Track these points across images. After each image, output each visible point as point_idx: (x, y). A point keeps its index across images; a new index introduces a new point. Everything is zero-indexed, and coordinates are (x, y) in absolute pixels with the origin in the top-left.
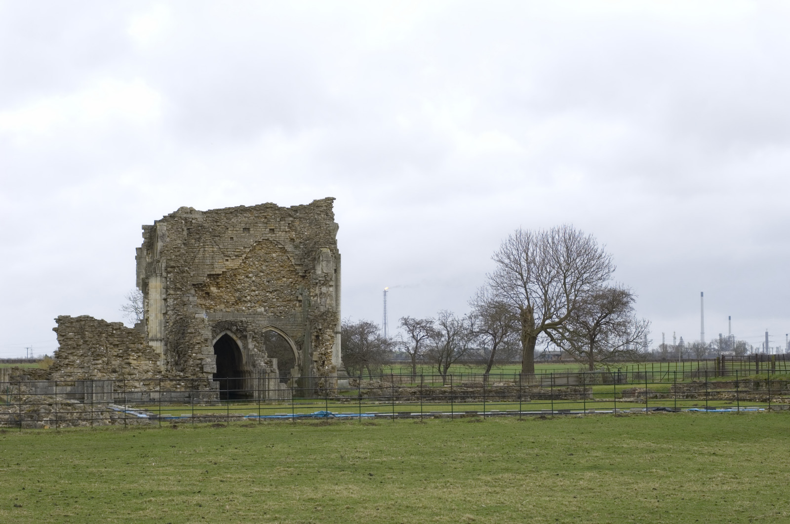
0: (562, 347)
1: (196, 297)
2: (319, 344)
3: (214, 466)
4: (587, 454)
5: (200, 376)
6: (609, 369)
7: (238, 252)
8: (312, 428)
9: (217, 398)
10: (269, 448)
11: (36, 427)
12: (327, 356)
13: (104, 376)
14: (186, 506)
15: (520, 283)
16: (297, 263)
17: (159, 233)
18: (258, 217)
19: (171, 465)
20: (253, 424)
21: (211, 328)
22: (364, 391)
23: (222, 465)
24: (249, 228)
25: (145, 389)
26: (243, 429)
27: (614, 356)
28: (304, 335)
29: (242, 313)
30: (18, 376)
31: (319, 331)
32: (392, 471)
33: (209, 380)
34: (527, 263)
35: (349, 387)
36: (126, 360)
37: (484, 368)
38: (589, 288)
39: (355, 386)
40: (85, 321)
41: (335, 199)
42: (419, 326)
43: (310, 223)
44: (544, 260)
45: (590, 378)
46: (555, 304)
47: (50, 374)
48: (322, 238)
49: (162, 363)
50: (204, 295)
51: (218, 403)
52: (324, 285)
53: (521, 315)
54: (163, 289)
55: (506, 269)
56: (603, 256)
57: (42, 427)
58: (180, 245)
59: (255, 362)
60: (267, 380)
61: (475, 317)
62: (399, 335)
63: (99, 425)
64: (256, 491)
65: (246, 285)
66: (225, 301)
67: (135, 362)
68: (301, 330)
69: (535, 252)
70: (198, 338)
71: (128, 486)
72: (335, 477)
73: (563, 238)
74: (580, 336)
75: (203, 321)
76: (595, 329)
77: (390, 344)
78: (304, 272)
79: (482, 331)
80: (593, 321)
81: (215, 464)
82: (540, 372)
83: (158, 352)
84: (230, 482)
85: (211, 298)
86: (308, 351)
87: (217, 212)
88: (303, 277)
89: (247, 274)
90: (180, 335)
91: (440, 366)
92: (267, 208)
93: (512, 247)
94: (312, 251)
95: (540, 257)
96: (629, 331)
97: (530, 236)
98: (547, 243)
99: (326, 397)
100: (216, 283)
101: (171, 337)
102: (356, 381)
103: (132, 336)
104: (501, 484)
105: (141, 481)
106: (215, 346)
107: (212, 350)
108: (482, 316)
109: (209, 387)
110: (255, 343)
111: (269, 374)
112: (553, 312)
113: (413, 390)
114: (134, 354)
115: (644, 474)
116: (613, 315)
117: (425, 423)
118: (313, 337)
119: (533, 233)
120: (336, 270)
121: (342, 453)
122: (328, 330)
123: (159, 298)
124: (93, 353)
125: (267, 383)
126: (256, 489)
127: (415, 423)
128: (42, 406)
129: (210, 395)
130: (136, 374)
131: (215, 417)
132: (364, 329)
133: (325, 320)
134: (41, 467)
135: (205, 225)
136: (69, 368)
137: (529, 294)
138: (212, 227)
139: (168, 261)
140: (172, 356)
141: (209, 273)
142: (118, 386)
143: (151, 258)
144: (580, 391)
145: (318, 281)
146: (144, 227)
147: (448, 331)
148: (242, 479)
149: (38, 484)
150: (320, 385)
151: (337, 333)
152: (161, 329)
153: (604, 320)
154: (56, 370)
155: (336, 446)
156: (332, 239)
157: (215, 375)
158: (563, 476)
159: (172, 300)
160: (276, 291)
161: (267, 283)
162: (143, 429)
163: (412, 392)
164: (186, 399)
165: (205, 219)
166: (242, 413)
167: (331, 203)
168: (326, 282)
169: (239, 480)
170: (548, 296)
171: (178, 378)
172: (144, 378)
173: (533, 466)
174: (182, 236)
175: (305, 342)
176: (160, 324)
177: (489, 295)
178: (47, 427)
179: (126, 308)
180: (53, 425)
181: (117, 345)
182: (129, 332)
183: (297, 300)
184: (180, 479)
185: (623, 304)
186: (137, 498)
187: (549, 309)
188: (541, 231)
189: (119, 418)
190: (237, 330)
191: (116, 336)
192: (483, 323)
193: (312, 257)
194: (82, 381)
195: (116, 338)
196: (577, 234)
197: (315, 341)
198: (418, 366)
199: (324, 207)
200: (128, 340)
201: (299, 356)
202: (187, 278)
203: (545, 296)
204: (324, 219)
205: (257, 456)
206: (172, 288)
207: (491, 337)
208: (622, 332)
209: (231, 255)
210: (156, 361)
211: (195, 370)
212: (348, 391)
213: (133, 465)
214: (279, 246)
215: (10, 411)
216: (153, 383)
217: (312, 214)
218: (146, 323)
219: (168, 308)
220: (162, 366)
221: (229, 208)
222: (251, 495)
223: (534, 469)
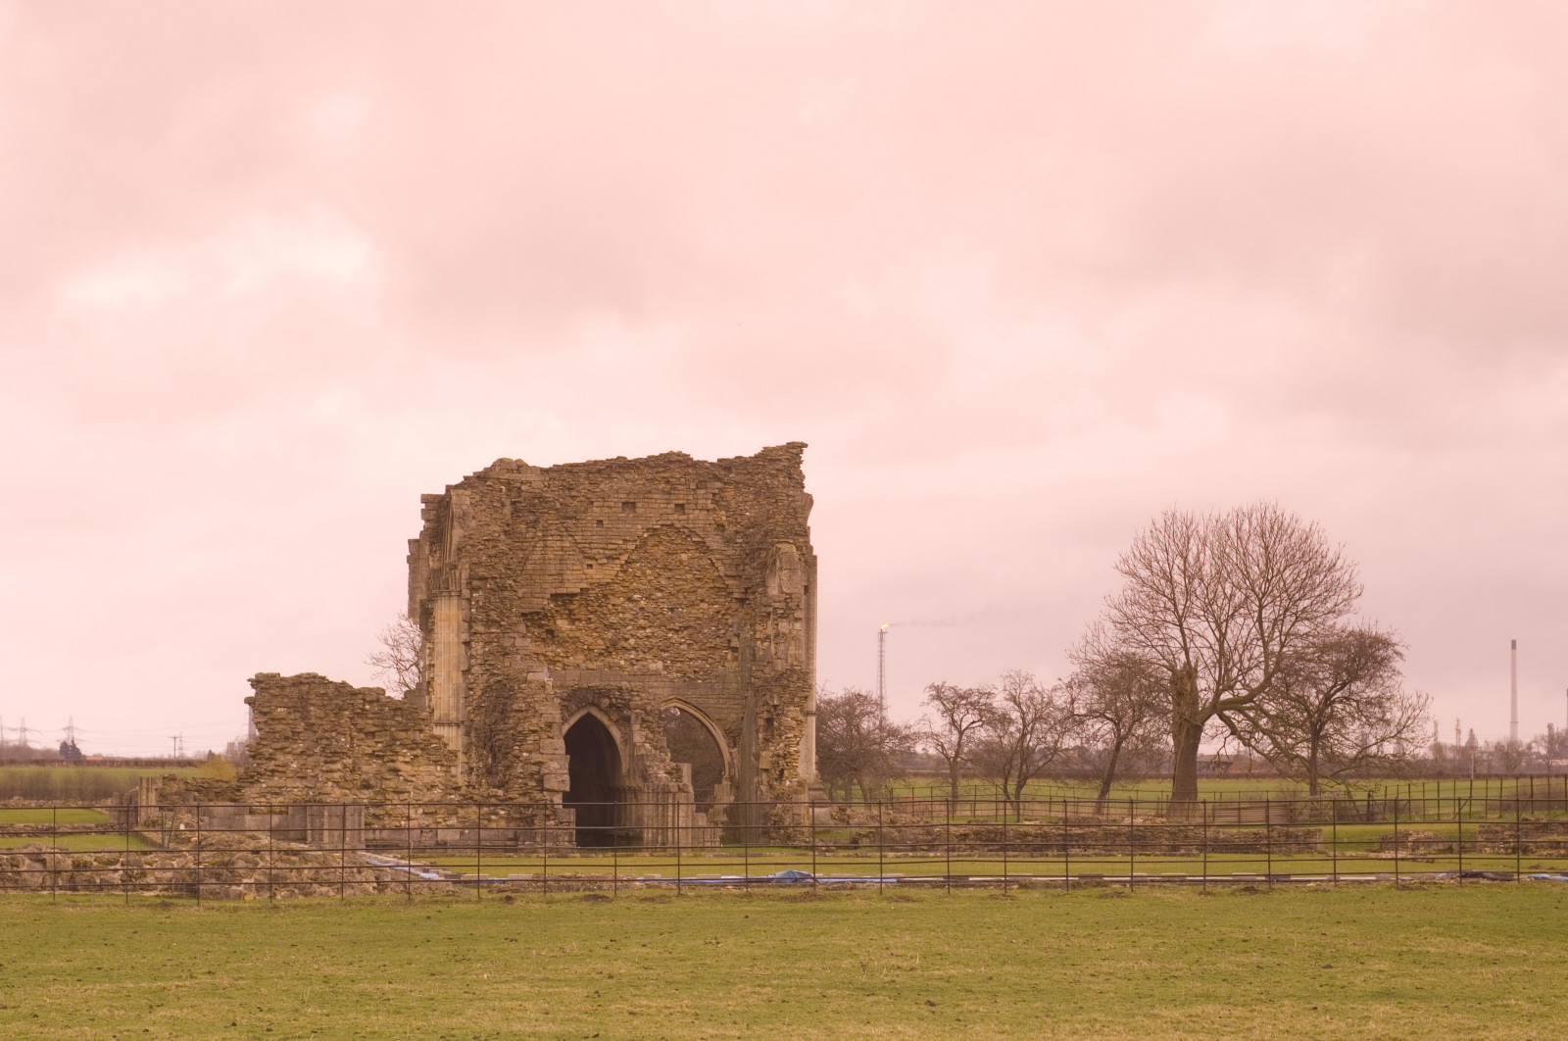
0: (1254, 747)
1: (529, 640)
2: (773, 736)
3: (610, 981)
4: (1360, 966)
5: (538, 798)
6: (1349, 792)
7: (611, 549)
8: (784, 906)
9: (570, 842)
10: (710, 946)
11: (228, 896)
12: (788, 760)
13: (346, 795)
15: (1170, 617)
16: (729, 573)
17: (456, 510)
18: (653, 480)
19: (521, 979)
20: (665, 896)
21: (559, 701)
22: (863, 832)
23: (624, 980)
24: (635, 503)
25: (427, 821)
26: (646, 905)
27: (1364, 764)
28: (742, 718)
29: (620, 672)
30: (176, 794)
31: (772, 710)
32: (973, 996)
33: (556, 806)
34: (1185, 578)
35: (832, 823)
36: (391, 765)
37: (1096, 788)
38: (1307, 630)
39: (843, 820)
40: (309, 684)
41: (806, 446)
42: (964, 702)
43: (757, 494)
44: (1219, 572)
45: (1312, 810)
46: (1241, 661)
47: (239, 790)
48: (780, 524)
49: (460, 770)
50: (544, 636)
51: (573, 853)
52: (785, 618)
53: (1171, 682)
54: (462, 623)
55: (1144, 589)
56: (1338, 566)
57: (240, 896)
58: (497, 535)
59: (646, 771)
60: (671, 808)
61: (1079, 685)
62: (924, 719)
63: (355, 894)
64: (711, 1036)
65: (628, 616)
66: (586, 647)
67: (408, 768)
68: (736, 707)
69: (1202, 555)
70: (534, 721)
71: (446, 1021)
72: (859, 1008)
73: (1258, 529)
74: (1290, 725)
75: (543, 687)
76: (1320, 711)
77: (906, 738)
78: (743, 590)
79: (1091, 714)
80: (1317, 697)
81: (611, 977)
82: (1209, 797)
83: (450, 748)
84: (648, 1015)
85: (558, 641)
86: (750, 749)
87: (571, 469)
88: (742, 601)
89: (629, 595)
90: (496, 714)
91: (1006, 783)
92: (671, 462)
93: (1156, 545)
94: (761, 549)
95: (1211, 565)
96: (1388, 716)
97: (1191, 523)
98: (1227, 540)
99: (787, 841)
100: (567, 612)
101: (478, 718)
102: (844, 810)
103: (402, 716)
104: (1207, 1026)
105: (469, 1012)
106: (567, 738)
107: (560, 744)
108: (1094, 683)
109: (554, 819)
110: (646, 732)
111: (674, 794)
112: (1237, 678)
113: (962, 830)
114: (405, 751)
115: (1492, 1009)
116: (1358, 683)
117: (1013, 898)
118: (761, 722)
119: (1197, 518)
120: (806, 589)
121: (861, 958)
122: (792, 708)
123: (456, 640)
124: (324, 749)
125: (670, 814)
126: (711, 1031)
127: (992, 897)
128: (238, 855)
129: (557, 836)
130: (409, 792)
131: (577, 879)
132: (853, 707)
133: (785, 688)
134: (258, 979)
135: (547, 495)
136: (276, 778)
137: (1188, 640)
138: (561, 500)
139: (473, 567)
140: (480, 758)
141: (553, 591)
142: (374, 814)
143: (439, 560)
144: (1297, 836)
145: (771, 609)
146: (426, 499)
147: (1023, 713)
148: (672, 1010)
149: (260, 1015)
150: (773, 818)
151: (808, 714)
152: (458, 702)
153: (1339, 694)
154: (251, 783)
155: (845, 943)
156: (800, 525)
157: (566, 797)
158: (1327, 1011)
159: (481, 644)
160: (686, 628)
161: (670, 613)
162: (444, 902)
163: (961, 835)
164: (508, 843)
165: (546, 484)
166: (635, 873)
167: (798, 455)
168: (788, 612)
169: (667, 1012)
170: (1226, 645)
171: (493, 800)
172: (426, 799)
173: (1258, 989)
174: (501, 517)
175: (745, 731)
176: (457, 693)
177: (1109, 641)
178: (250, 897)
179: (378, 660)
180: (261, 893)
181: (373, 734)
182: (396, 708)
183: (729, 648)
184: (546, 1009)
185: (1376, 662)
187: (1228, 671)
188: (1215, 515)
189: (393, 881)
190: (611, 705)
191: (370, 716)
192: (1095, 697)
193: (759, 561)
194: (302, 806)
195: (370, 719)
196: (1288, 520)
197: (765, 731)
198: (963, 782)
199: (783, 462)
200: (394, 723)
201: (732, 759)
202: (510, 600)
203: (1221, 645)
204: (785, 486)
205: (690, 963)
206: (481, 621)
207: (1109, 726)
208: (1375, 718)
209: (598, 557)
210: (450, 767)
211: (526, 784)
212: (829, 831)
213: (444, 976)
214: (694, 539)
215: (174, 863)
216: (443, 810)
217: (760, 476)
218: (428, 690)
219: (473, 661)
220: (459, 776)
221: (596, 462)
223: (1262, 997)
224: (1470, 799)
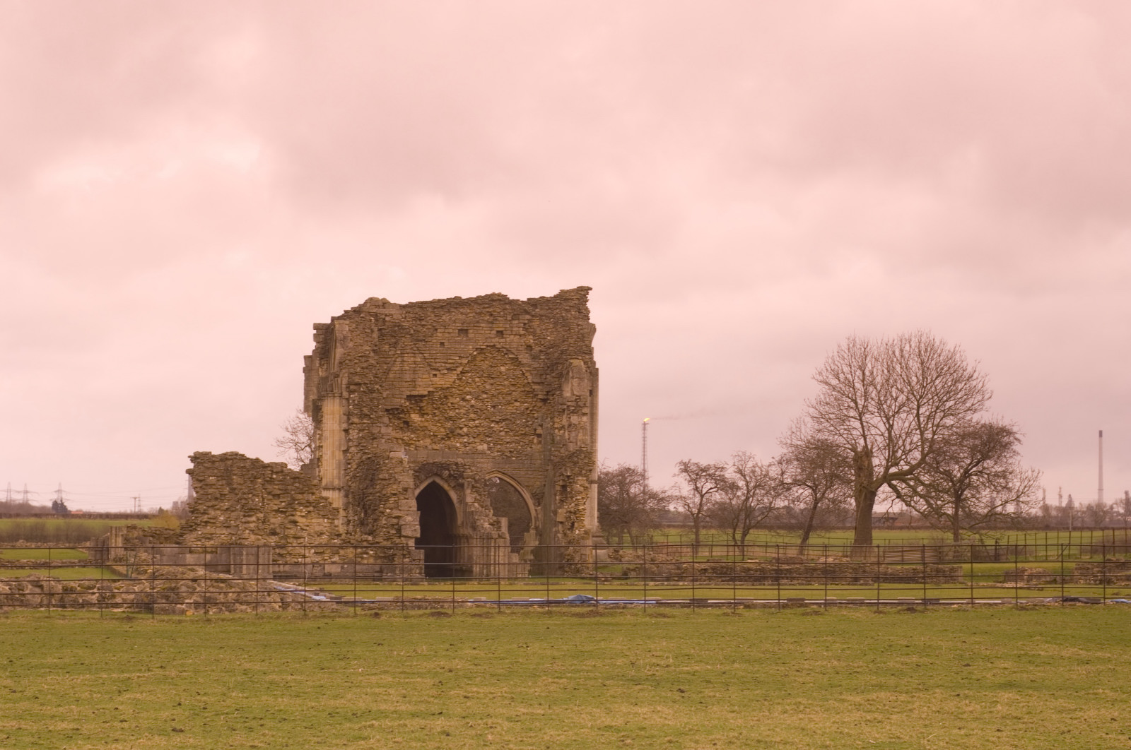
0: (913, 507)
1: (391, 428)
2: (566, 498)
3: (450, 674)
4: (990, 665)
5: (397, 542)
6: (982, 540)
7: (450, 363)
8: (575, 620)
9: (420, 573)
10: (522, 649)
11: (174, 612)
12: (577, 515)
13: (259, 540)
14: (427, 735)
15: (853, 413)
16: (535, 381)
17: (338, 335)
18: (480, 313)
19: (386, 672)
20: (489, 613)
21: (412, 472)
22: (631, 567)
23: (460, 673)
24: (467, 330)
25: (317, 559)
26: (476, 620)
27: (993, 520)
28: (545, 485)
29: (456, 451)
30: (136, 538)
31: (566, 480)
32: (711, 685)
33: (410, 548)
34: (863, 386)
35: (609, 560)
36: (292, 518)
37: (799, 536)
38: (952, 423)
39: (617, 559)
40: (232, 460)
41: (591, 289)
42: (704, 474)
43: (555, 323)
44: (887, 381)
45: (955, 552)
46: (904, 445)
47: (182, 536)
48: (572, 345)
49: (341, 521)
50: (402, 425)
51: (422, 581)
52: (575, 413)
53: (854, 460)
54: (343, 416)
55: (834, 393)
56: (974, 377)
57: (183, 612)
58: (368, 352)
59: (475, 523)
60: (493, 549)
61: (787, 462)
62: (676, 486)
63: (265, 611)
64: (524, 714)
65: (462, 411)
66: (432, 433)
67: (303, 520)
68: (540, 477)
69: (875, 370)
70: (395, 487)
71: (332, 702)
72: (630, 694)
73: (916, 350)
74: (940, 491)
75: (401, 462)
76: (961, 481)
77: (662, 499)
78: (545, 393)
79: (796, 483)
80: (959, 470)
81: (451, 671)
82: (881, 543)
83: (334, 506)
84: (478, 698)
85: (412, 429)
86: (550, 507)
87: (421, 305)
88: (544, 401)
89: (463, 396)
90: (367, 482)
91: (734, 532)
92: (493, 300)
93: (842, 362)
94: (558, 363)
95: (882, 376)
96: (1010, 485)
97: (867, 346)
98: (894, 358)
99: (577, 574)
100: (418, 408)
101: (354, 484)
102: (618, 552)
103: (299, 483)
104: (880, 708)
105: (349, 696)
106: (418, 499)
107: (413, 503)
108: (798, 460)
109: (409, 558)
110: (475, 495)
111: (495, 539)
112: (901, 457)
113: (703, 566)
114: (301, 508)
115: (1086, 696)
116: (988, 461)
117: (740, 615)
118: (558, 488)
119: (872, 342)
120: (591, 392)
121: (631, 658)
122: (580, 478)
123: (338, 428)
124: (243, 507)
125: (493, 554)
126: (523, 710)
127: (725, 614)
128: (182, 582)
129: (411, 570)
130: (304, 538)
131: (426, 600)
132: (625, 477)
133: (575, 463)
134: (197, 671)
135: (404, 324)
136: (208, 527)
137: (866, 430)
138: (414, 327)
139: (351, 376)
140: (355, 513)
141: (409, 393)
142: (279, 554)
143: (326, 371)
144: (944, 571)
145: (565, 407)
146: (317, 327)
147: (747, 482)
148: (495, 695)
149: (198, 697)
150: (566, 557)
151: (592, 482)
152: (339, 473)
153: (974, 469)
154: (190, 530)
155: (619, 647)
156: (587, 346)
157: (418, 541)
158: (966, 697)
159: (356, 431)
160: (504, 420)
161: (492, 409)
162: (330, 617)
163: (702, 570)
164: (376, 574)
165: (403, 316)
166: (467, 597)
167: (585, 295)
168: (577, 409)
169: (491, 696)
170: (893, 433)
171: (365, 544)
172: (317, 543)
173: (917, 681)
174: (371, 339)
175: (546, 494)
176: (339, 467)
177: (808, 430)
178: (190, 613)
179: (282, 443)
180: (198, 610)
181: (278, 496)
182: (295, 477)
183: (535, 434)
184: (404, 694)
185: (1002, 446)
186: (350, 721)
187: (895, 452)
188: (885, 340)
189: (293, 601)
190: (450, 475)
191: (276, 482)
192: (799, 470)
193: (557, 372)
194: (227, 547)
195: (276, 485)
196: (937, 343)
197: (561, 494)
198: (703, 532)
199: (575, 301)
200: (293, 488)
201: (537, 514)
202: (377, 399)
203: (890, 433)
204: (575, 318)
205: (507, 661)
206: (357, 415)
207: (809, 491)
208: (1001, 486)
209: (440, 369)
210: (334, 519)
211: (389, 532)
212: (607, 567)
213: (330, 670)
214: (510, 356)
215: (136, 588)
216: (329, 551)
217: (557, 311)
218: (318, 464)
219: (350, 443)
220: (341, 526)
221: (439, 300)
222: (517, 719)
223: (920, 687)
224: (1069, 545)
